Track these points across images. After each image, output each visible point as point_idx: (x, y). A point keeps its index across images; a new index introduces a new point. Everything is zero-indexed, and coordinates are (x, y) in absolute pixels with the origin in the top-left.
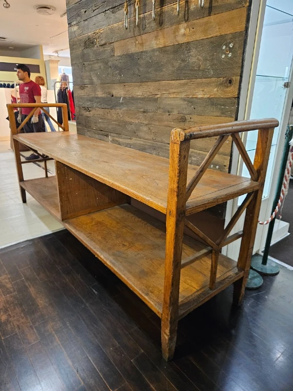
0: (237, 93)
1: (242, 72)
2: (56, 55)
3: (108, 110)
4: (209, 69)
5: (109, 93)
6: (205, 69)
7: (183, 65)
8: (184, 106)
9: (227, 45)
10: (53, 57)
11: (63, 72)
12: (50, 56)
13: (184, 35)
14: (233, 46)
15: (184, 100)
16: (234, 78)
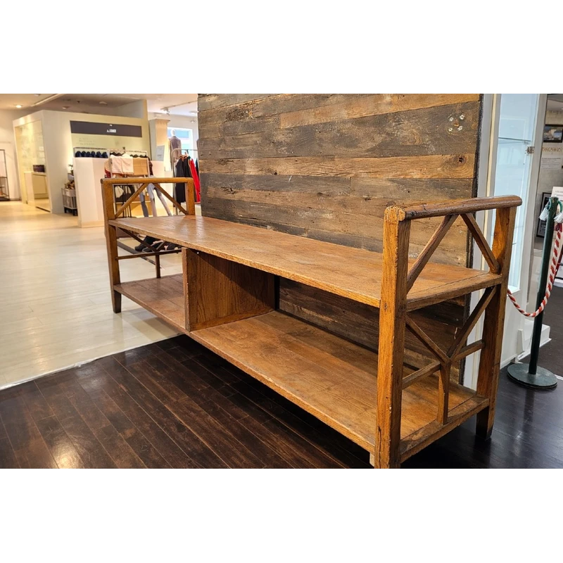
0: (472, 173)
1: (478, 149)
2: (166, 112)
3: (267, 193)
4: (429, 145)
5: (269, 170)
6: (424, 144)
7: (388, 139)
8: (392, 189)
9: (457, 117)
10: (160, 115)
11: (173, 135)
12: (155, 113)
13: (391, 103)
14: (465, 118)
15: (392, 181)
16: (467, 156)
